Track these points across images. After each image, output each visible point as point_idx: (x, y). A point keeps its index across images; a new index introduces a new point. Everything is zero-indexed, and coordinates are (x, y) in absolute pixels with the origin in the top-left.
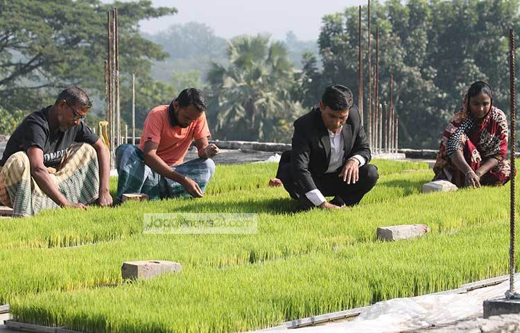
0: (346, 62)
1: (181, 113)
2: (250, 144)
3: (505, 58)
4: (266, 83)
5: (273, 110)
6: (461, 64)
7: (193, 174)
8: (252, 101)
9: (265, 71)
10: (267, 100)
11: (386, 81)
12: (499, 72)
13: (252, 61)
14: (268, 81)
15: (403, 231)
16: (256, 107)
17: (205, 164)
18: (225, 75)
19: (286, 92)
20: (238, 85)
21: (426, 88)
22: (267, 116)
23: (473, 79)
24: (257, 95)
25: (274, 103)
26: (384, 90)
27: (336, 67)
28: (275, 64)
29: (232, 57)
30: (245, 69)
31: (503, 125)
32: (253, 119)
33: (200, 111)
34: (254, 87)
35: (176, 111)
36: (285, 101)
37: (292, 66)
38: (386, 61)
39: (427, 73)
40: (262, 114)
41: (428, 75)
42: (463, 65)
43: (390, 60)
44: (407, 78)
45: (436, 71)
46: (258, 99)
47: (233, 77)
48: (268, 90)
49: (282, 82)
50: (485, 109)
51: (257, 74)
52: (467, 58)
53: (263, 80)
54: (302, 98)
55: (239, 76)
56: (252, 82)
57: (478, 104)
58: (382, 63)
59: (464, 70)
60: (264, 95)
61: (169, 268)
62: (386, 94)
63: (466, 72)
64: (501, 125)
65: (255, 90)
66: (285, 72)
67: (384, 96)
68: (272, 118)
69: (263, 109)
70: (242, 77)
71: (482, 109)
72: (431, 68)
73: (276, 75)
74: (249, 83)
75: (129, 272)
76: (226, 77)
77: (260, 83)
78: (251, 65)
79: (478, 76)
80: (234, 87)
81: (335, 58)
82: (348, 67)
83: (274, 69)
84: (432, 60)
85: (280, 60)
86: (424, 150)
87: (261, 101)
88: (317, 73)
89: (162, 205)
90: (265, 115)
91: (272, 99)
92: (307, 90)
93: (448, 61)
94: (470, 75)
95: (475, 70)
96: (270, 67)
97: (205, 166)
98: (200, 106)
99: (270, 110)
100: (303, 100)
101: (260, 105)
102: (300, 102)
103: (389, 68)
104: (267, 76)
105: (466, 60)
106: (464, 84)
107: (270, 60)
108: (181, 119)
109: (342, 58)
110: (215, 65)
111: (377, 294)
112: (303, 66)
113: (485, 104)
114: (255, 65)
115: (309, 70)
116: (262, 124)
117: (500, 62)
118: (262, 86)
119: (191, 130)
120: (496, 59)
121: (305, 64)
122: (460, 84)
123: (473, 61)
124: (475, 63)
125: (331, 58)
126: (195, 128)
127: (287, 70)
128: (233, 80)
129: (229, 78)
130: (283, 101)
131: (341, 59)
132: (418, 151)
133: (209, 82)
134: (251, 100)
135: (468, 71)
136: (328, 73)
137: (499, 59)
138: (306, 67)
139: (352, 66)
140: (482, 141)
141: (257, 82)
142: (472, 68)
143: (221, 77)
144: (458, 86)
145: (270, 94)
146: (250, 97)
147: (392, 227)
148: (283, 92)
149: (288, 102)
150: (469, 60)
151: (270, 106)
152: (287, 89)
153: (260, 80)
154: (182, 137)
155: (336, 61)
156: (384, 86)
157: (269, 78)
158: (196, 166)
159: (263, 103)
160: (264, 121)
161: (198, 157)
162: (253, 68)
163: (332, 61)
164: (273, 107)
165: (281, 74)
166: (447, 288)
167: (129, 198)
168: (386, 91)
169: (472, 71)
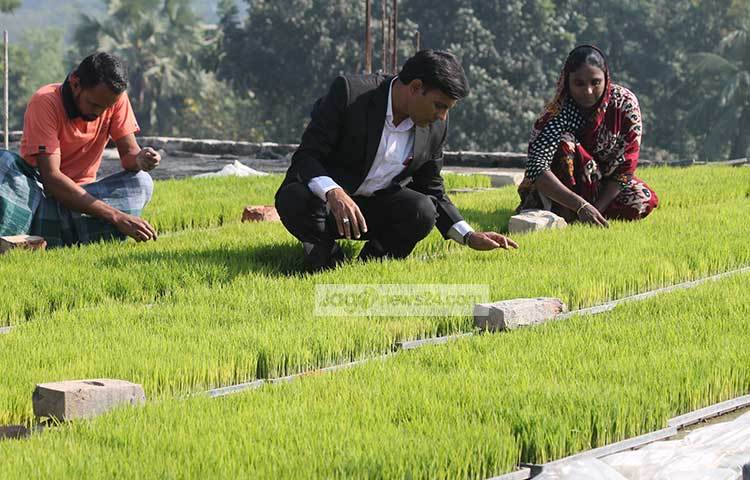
0: (284, 12)
1: (85, 97)
2: (178, 142)
3: (520, 8)
4: (161, 43)
5: (171, 85)
6: (454, 16)
7: (116, 196)
8: (140, 71)
9: (160, 27)
10: (163, 69)
11: (343, 41)
12: (509, 27)
13: (140, 13)
14: (163, 40)
15: (521, 311)
16: (146, 80)
17: (136, 181)
18: (100, 33)
19: (189, 58)
20: (119, 47)
21: (403, 51)
22: (163, 92)
23: (472, 38)
24: (146, 63)
25: (174, 74)
26: (340, 54)
27: (268, 21)
28: (174, 17)
29: (112, 6)
30: (129, 23)
31: (634, 116)
32: (142, 96)
33: (118, 92)
34: (144, 51)
35: (76, 94)
36: (189, 71)
37: (198, 19)
38: (343, 11)
39: (403, 29)
40: (155, 91)
41: (405, 32)
42: (457, 17)
43: (349, 9)
44: (375, 36)
45: (416, 26)
46: (149, 67)
47: (112, 35)
48: (163, 54)
49: (183, 42)
50: (595, 91)
51: (148, 31)
52: (464, 7)
53: (156, 41)
54: (216, 67)
55: (120, 33)
56: (140, 43)
57: (582, 84)
58: (337, 14)
59: (458, 24)
60: (158, 61)
61: (122, 394)
62: (343, 60)
63: (461, 27)
64: (629, 116)
65: (144, 55)
66: (188, 27)
67: (341, 64)
68: (169, 95)
69: (157, 82)
70: (125, 35)
71: (590, 91)
72: (409, 22)
73: (176, 33)
74: (136, 44)
75: (49, 404)
76: (103, 35)
77: (152, 45)
78: (138, 17)
79: (479, 34)
80: (114, 49)
81: (267, 6)
82: (287, 20)
83: (173, 23)
84: (410, 10)
85: (181, 12)
86: (463, 153)
87: (154, 70)
88: (240, 30)
89: (73, 257)
90: (159, 92)
91: (169, 68)
92: (224, 54)
93: (433, 12)
94: (467, 32)
95: (474, 25)
96: (166, 21)
97: (136, 184)
98: (117, 85)
99: (167, 84)
100: (218, 71)
101: (151, 78)
102: (215, 71)
103: (346, 22)
104: (162, 35)
105: (461, 11)
106: (459, 46)
107: (166, 11)
108: (84, 107)
109: (278, 7)
110: (86, 18)
111: (528, 447)
112: (218, 20)
113: (595, 82)
114: (145, 17)
115: (228, 24)
116: (154, 105)
117: (510, 13)
118: (154, 49)
119: (105, 123)
120: (506, 8)
121: (223, 16)
122: (453, 46)
123: (471, 11)
124: (474, 14)
125: (261, 7)
126: (111, 119)
127: (192, 24)
128: (112, 40)
129: (107, 37)
130: (185, 71)
131: (275, 8)
132: (453, 153)
133: (76, 43)
134: (138, 70)
135: (465, 27)
136: (257, 29)
137: (510, 8)
138: (223, 21)
139: (293, 19)
140: (601, 147)
141: (147, 44)
142: (471, 21)
143: (95, 36)
144: (450, 47)
145: (166, 60)
146: (137, 65)
147: (501, 303)
148: (185, 58)
149: (193, 72)
150: (466, 10)
151: (166, 78)
152: (191, 53)
153: (152, 40)
154: (89, 136)
155: (268, 11)
156: (341, 49)
157: (165, 37)
158: (122, 184)
159: (156, 73)
160: (157, 101)
161: (123, 170)
162: (142, 22)
163: (263, 12)
164: (171, 79)
165: (183, 30)
166: (644, 428)
167: (13, 245)
168: (342, 56)
169: (469, 26)
